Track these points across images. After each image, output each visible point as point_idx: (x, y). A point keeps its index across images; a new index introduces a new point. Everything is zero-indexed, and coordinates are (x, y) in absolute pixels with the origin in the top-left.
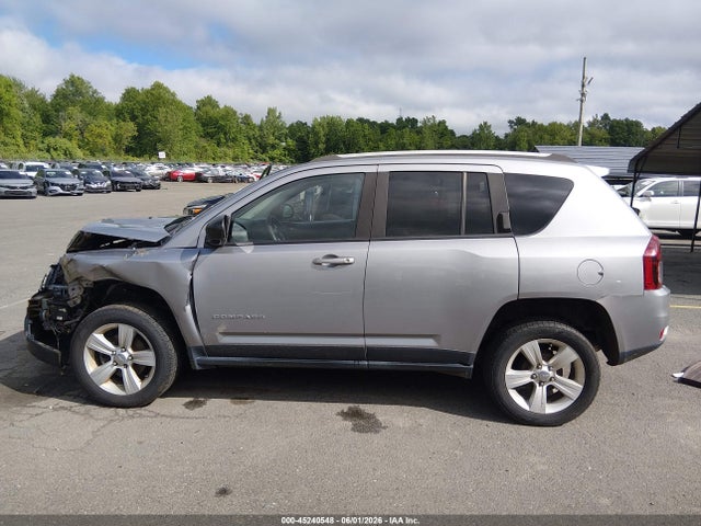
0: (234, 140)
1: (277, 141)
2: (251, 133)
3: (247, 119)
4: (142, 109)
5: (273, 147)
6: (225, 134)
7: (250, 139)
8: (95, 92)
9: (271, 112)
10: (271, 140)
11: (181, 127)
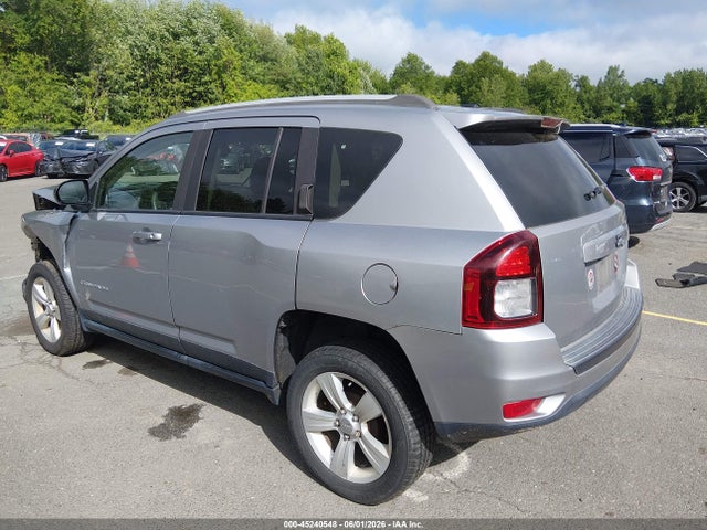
0: (562, 105)
1: (615, 103)
2: (585, 96)
3: (583, 82)
4: (468, 81)
5: (610, 110)
6: (552, 99)
7: (582, 103)
8: (427, 67)
9: (612, 70)
10: (608, 102)
11: (504, 95)
